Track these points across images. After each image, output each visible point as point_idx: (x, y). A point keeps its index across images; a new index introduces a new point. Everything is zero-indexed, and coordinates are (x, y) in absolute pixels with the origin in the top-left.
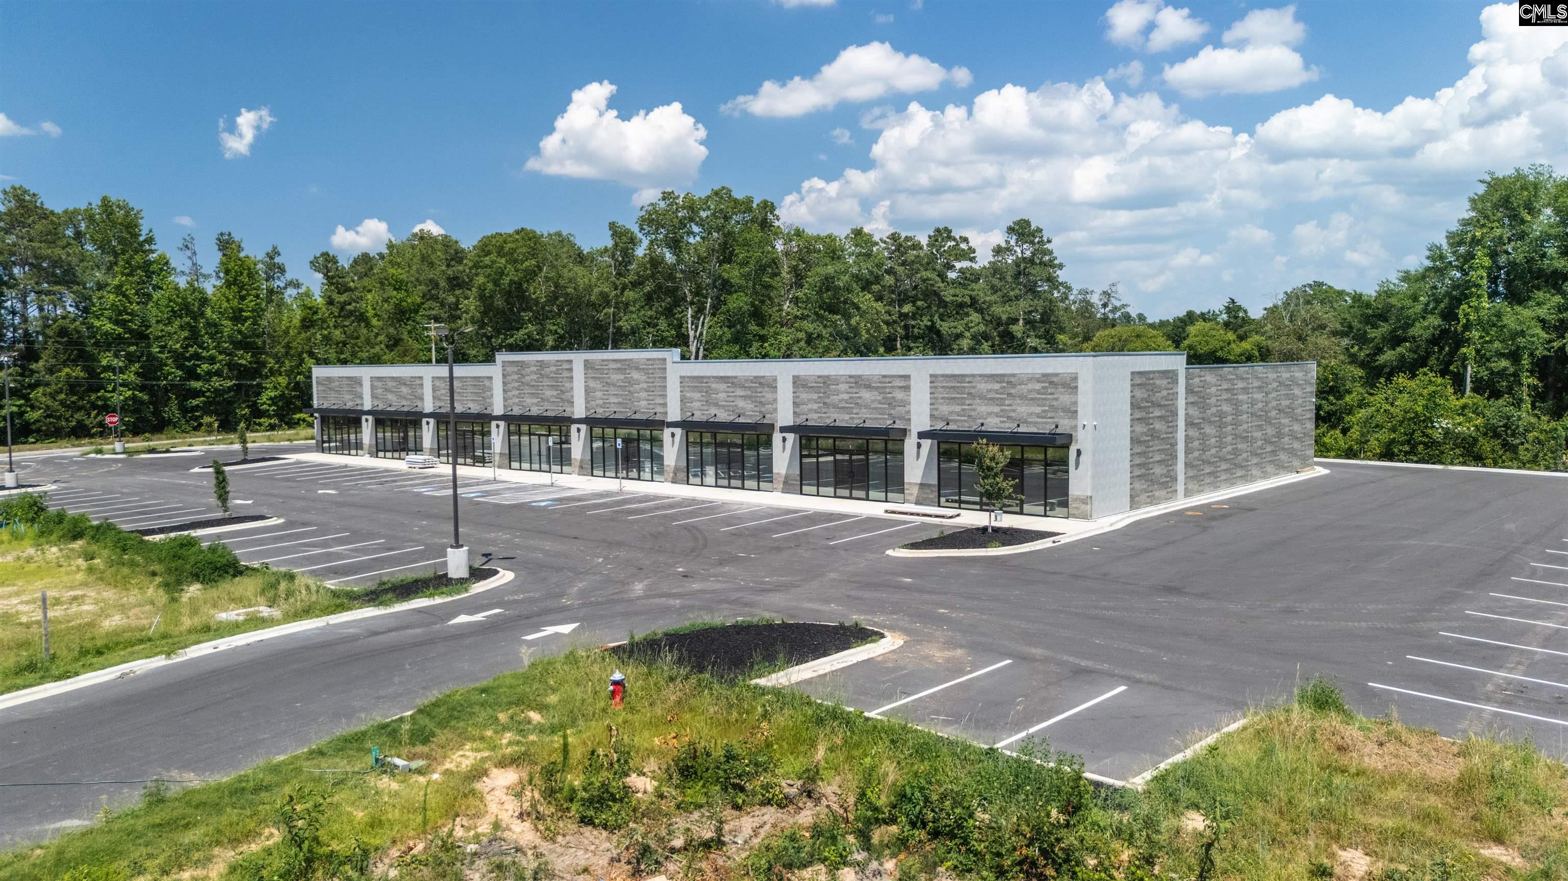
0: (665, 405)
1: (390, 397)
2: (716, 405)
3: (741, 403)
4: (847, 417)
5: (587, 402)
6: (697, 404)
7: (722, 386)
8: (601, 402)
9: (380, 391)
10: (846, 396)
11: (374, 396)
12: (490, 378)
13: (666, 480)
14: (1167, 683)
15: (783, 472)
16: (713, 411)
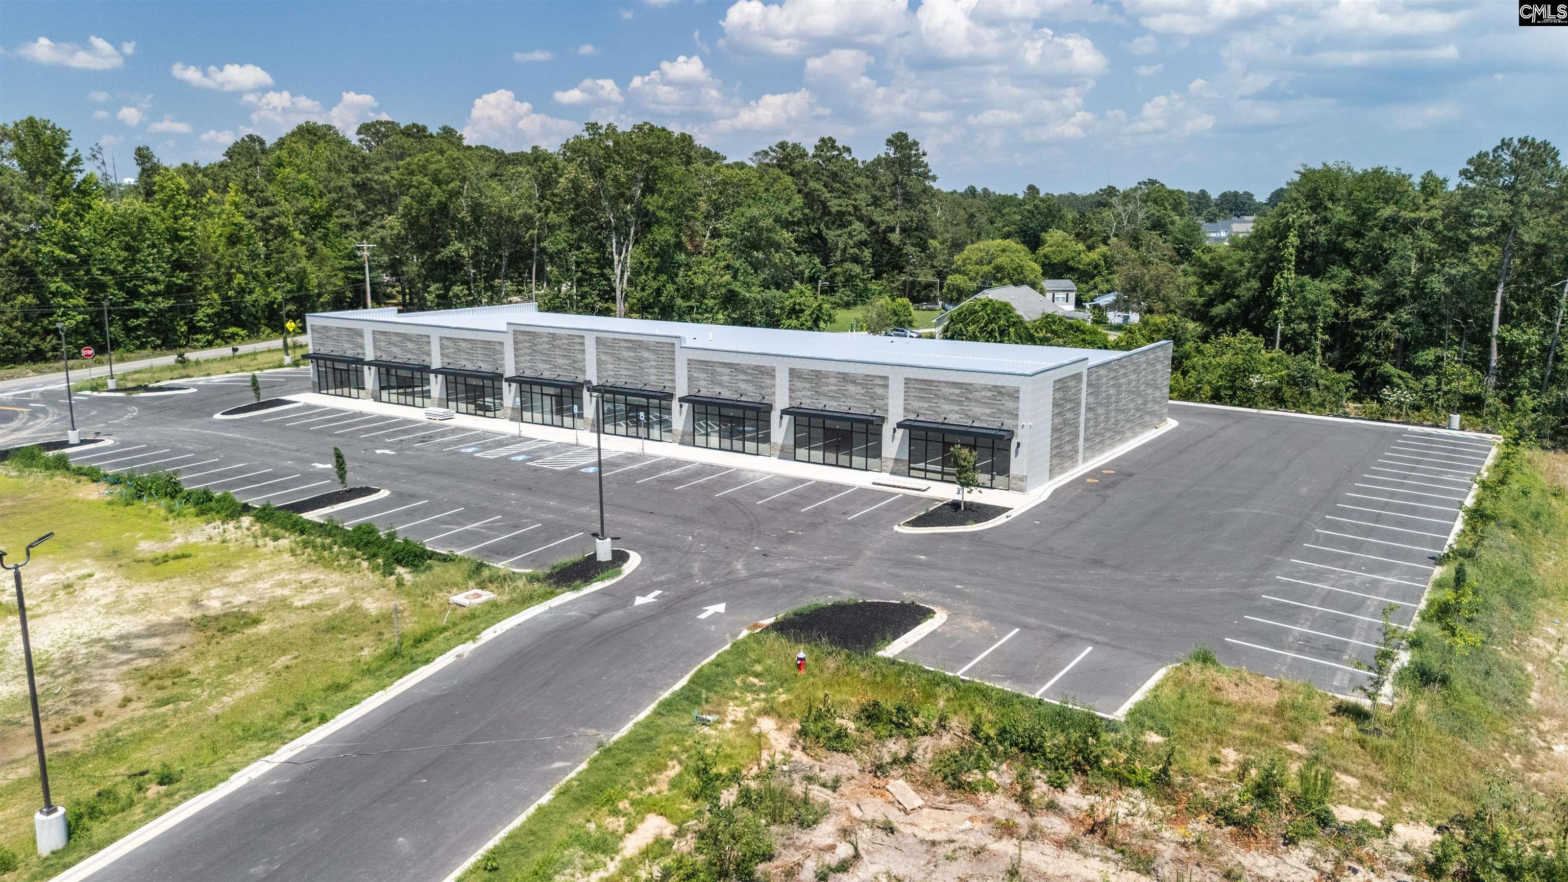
0: (673, 381)
1: (394, 349)
2: (721, 384)
3: (743, 386)
4: (835, 404)
5: (599, 371)
6: (702, 383)
7: (727, 371)
8: (612, 373)
9: (383, 344)
10: (835, 388)
11: (376, 348)
12: (501, 343)
13: (673, 442)
14: (1114, 643)
15: (780, 442)
16: (718, 389)
